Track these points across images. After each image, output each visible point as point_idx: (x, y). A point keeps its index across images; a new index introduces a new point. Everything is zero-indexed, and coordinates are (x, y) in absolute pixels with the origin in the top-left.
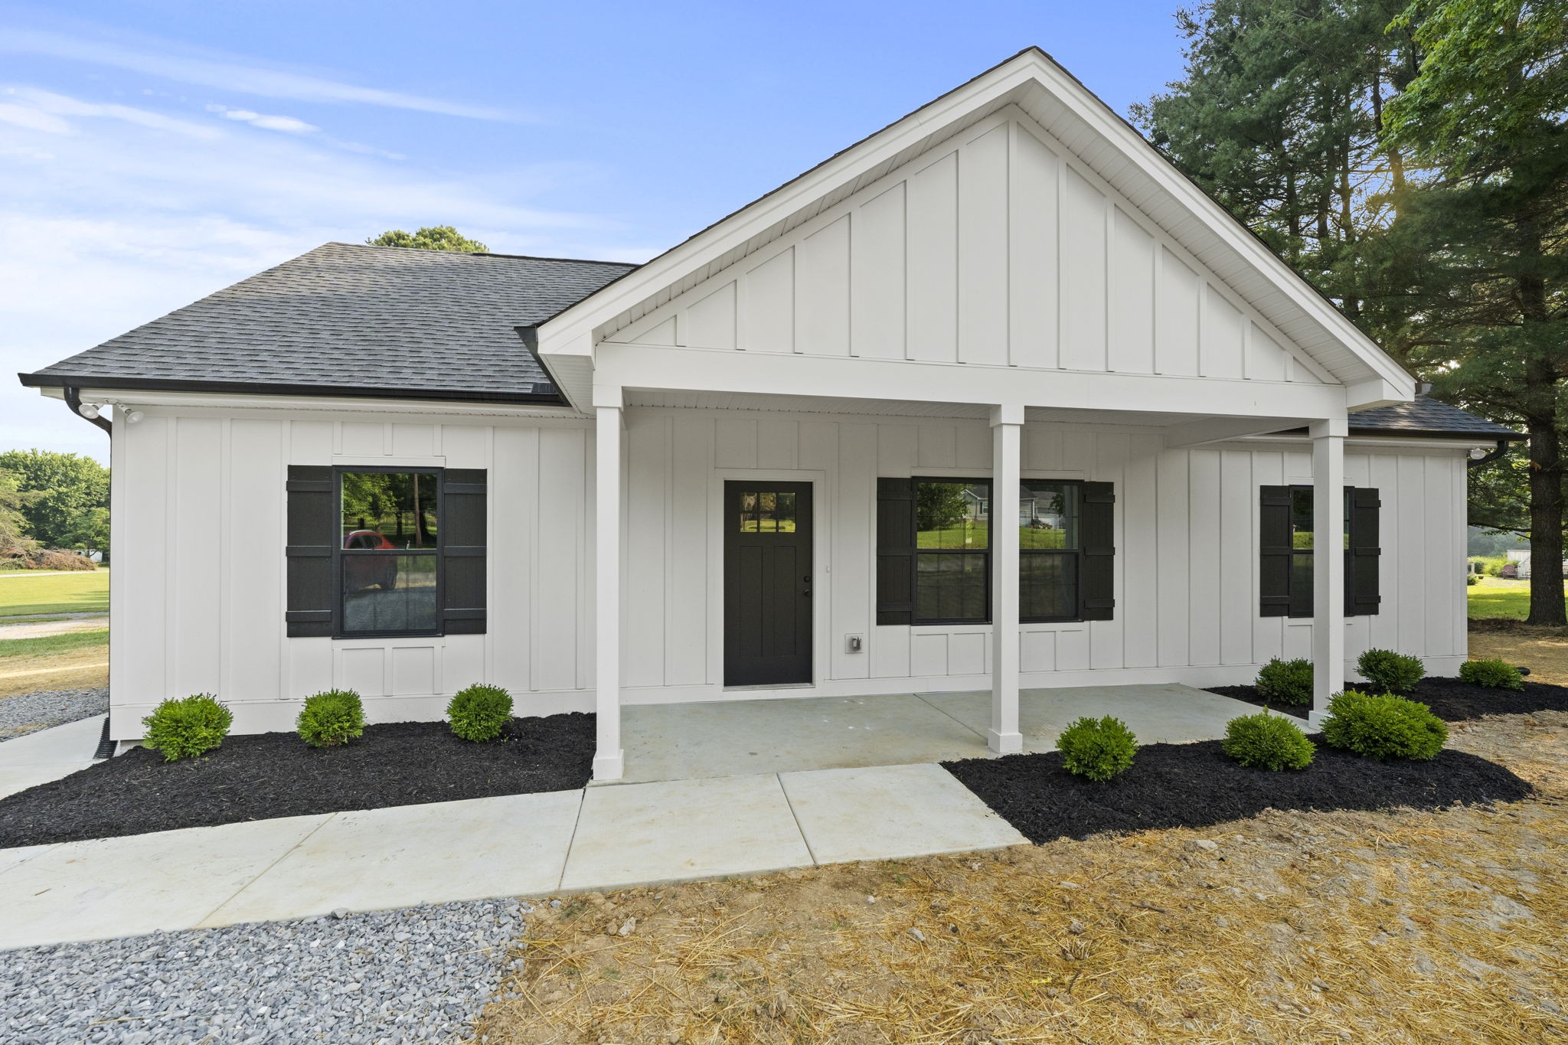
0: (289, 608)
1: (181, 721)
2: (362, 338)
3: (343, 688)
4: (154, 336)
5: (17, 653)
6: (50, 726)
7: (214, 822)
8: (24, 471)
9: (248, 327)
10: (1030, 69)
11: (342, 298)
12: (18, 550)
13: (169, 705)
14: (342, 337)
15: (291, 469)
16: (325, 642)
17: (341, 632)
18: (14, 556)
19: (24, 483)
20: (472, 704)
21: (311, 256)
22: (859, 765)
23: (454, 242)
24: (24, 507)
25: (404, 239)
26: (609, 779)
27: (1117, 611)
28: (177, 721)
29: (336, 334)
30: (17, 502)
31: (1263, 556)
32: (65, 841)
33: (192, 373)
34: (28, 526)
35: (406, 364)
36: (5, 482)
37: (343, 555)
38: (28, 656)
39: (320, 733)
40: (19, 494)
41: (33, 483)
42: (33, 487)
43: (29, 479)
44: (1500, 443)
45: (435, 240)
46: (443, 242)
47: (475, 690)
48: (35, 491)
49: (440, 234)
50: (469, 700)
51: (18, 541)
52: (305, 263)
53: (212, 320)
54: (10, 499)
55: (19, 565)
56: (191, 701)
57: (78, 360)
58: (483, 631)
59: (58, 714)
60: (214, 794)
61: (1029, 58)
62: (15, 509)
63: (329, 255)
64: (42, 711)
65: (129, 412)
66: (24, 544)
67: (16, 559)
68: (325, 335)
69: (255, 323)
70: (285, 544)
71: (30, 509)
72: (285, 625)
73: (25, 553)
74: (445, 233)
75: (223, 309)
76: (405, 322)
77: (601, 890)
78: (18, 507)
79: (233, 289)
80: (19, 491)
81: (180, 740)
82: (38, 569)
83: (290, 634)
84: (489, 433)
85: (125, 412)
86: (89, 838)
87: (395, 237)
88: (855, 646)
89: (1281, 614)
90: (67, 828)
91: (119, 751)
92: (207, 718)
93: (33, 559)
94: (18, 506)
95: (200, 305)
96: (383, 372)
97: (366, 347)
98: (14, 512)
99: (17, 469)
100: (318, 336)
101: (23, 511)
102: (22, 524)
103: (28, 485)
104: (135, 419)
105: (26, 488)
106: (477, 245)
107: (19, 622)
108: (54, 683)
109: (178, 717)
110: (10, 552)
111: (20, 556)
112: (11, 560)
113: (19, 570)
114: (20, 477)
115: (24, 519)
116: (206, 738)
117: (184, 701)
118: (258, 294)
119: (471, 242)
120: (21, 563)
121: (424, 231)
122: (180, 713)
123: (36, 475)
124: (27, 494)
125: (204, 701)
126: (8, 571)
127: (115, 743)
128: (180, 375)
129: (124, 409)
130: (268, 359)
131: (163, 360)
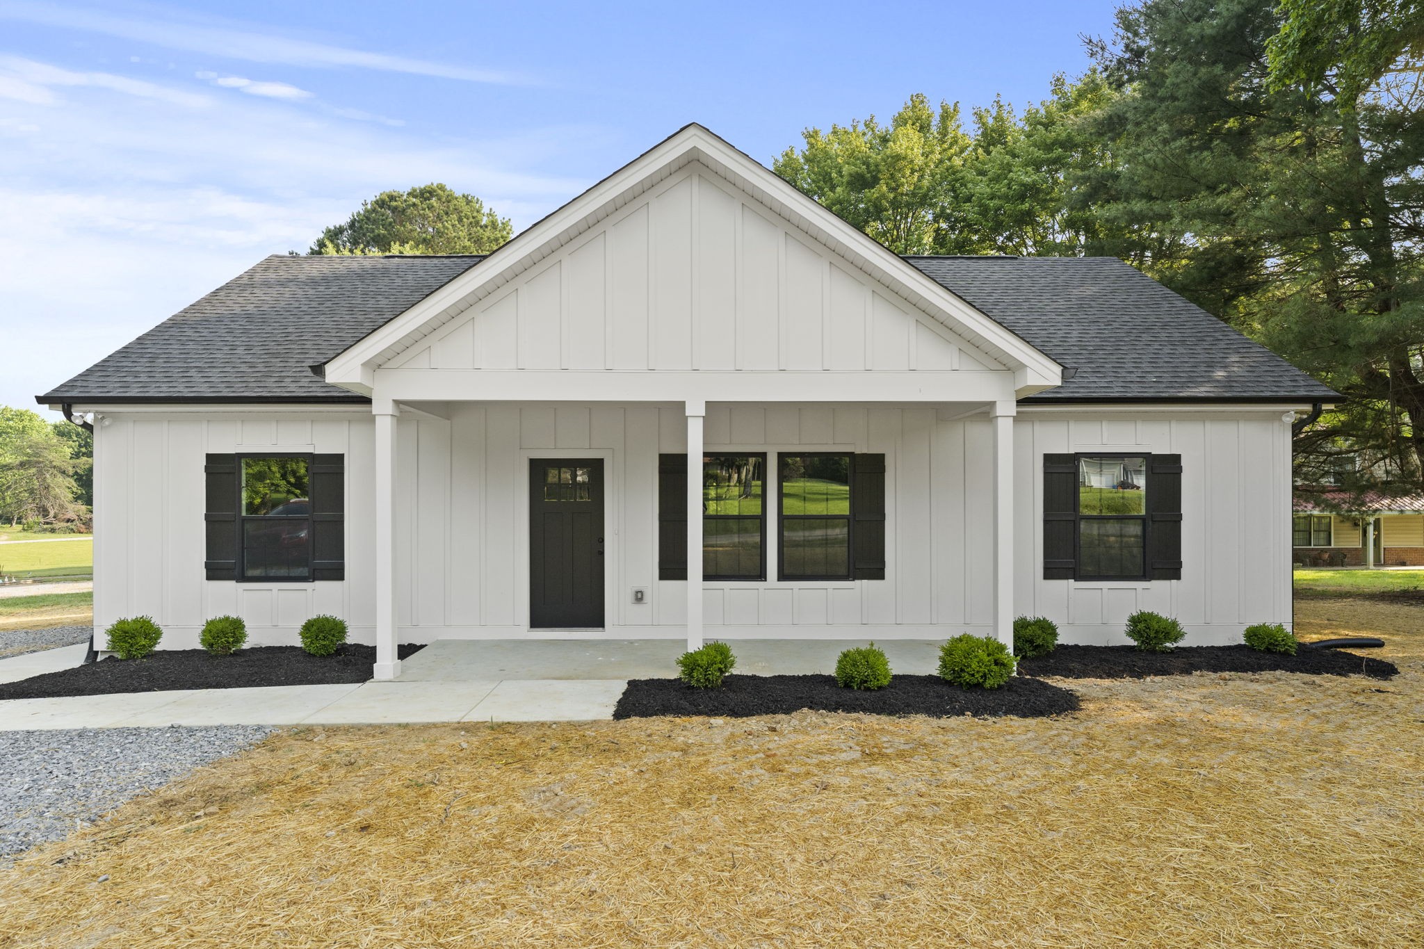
0: (208, 558)
1: (127, 633)
2: (266, 352)
3: (233, 615)
4: (123, 359)
5: (58, 604)
6: (63, 646)
7: (135, 690)
8: (75, 439)
9: (188, 347)
10: (691, 140)
11: (263, 313)
12: (71, 515)
13: (122, 622)
14: (251, 352)
15: (208, 455)
16: (231, 585)
17: (243, 578)
18: (68, 521)
19: (76, 450)
20: (315, 628)
21: (251, 273)
22: (568, 679)
23: (444, 199)
24: (76, 473)
25: (396, 201)
26: (383, 678)
27: (889, 570)
28: (126, 632)
29: (249, 348)
30: (70, 469)
31: (1046, 522)
32: (53, 697)
33: (141, 390)
34: (79, 492)
35: (289, 374)
36: (60, 449)
37: (244, 520)
38: (65, 606)
39: (213, 644)
40: (71, 461)
41: (83, 450)
42: (84, 454)
43: (80, 446)
44: (1314, 406)
45: (426, 199)
46: (434, 201)
47: (317, 620)
48: (85, 459)
49: (430, 192)
50: (313, 625)
51: (71, 507)
52: (245, 281)
53: (165, 342)
54: (64, 466)
55: (72, 529)
56: (136, 621)
57: (71, 384)
58: (341, 578)
59: (70, 639)
60: (140, 677)
61: (691, 131)
62: (68, 476)
63: (266, 270)
64: (61, 637)
65: (103, 418)
66: (76, 509)
67: (69, 524)
68: (240, 351)
69: (193, 343)
70: (204, 511)
71: (81, 476)
72: (204, 571)
73: (76, 518)
74: (435, 191)
75: (174, 331)
76: (302, 334)
77: (323, 726)
78: (71, 474)
79: (185, 311)
80: (71, 458)
81: (128, 645)
82: (87, 533)
83: (209, 578)
84: (346, 425)
85: (101, 418)
86: (66, 696)
87: (387, 199)
88: (639, 597)
89: (1067, 578)
90: (55, 689)
91: (99, 659)
92: (145, 631)
93: (83, 524)
94: (71, 471)
95: (158, 329)
96: (270, 382)
97: (266, 360)
98: (68, 479)
99: (71, 437)
100: (235, 352)
101: (76, 477)
102: (75, 490)
103: (80, 452)
104: (107, 423)
105: (77, 455)
106: (470, 198)
107: (65, 581)
108: (75, 622)
109: (126, 630)
110: (65, 517)
111: (73, 521)
112: (65, 524)
113: (72, 534)
114: (73, 444)
115: (75, 485)
116: (144, 645)
117: (132, 620)
118: (202, 315)
119: (464, 196)
120: (73, 527)
121: (414, 190)
122: (127, 627)
123: (87, 442)
124: (78, 461)
125: (144, 621)
126: (63, 535)
127: (97, 652)
128: (133, 392)
129: (100, 417)
130: (194, 374)
131: (125, 379)
